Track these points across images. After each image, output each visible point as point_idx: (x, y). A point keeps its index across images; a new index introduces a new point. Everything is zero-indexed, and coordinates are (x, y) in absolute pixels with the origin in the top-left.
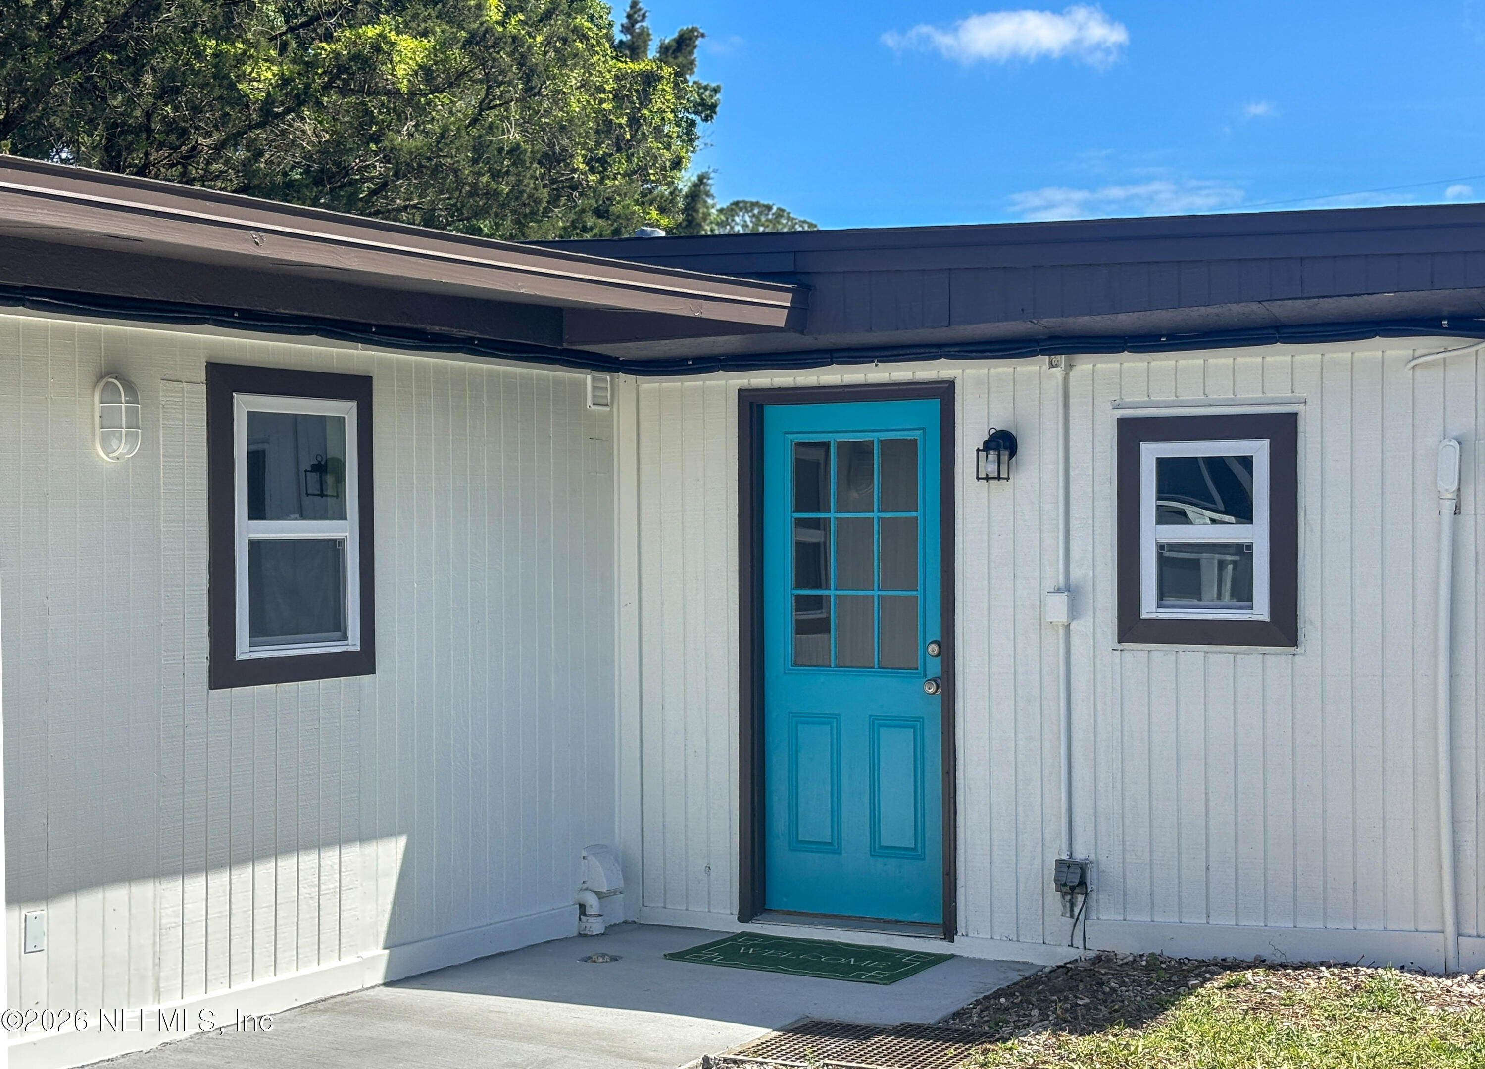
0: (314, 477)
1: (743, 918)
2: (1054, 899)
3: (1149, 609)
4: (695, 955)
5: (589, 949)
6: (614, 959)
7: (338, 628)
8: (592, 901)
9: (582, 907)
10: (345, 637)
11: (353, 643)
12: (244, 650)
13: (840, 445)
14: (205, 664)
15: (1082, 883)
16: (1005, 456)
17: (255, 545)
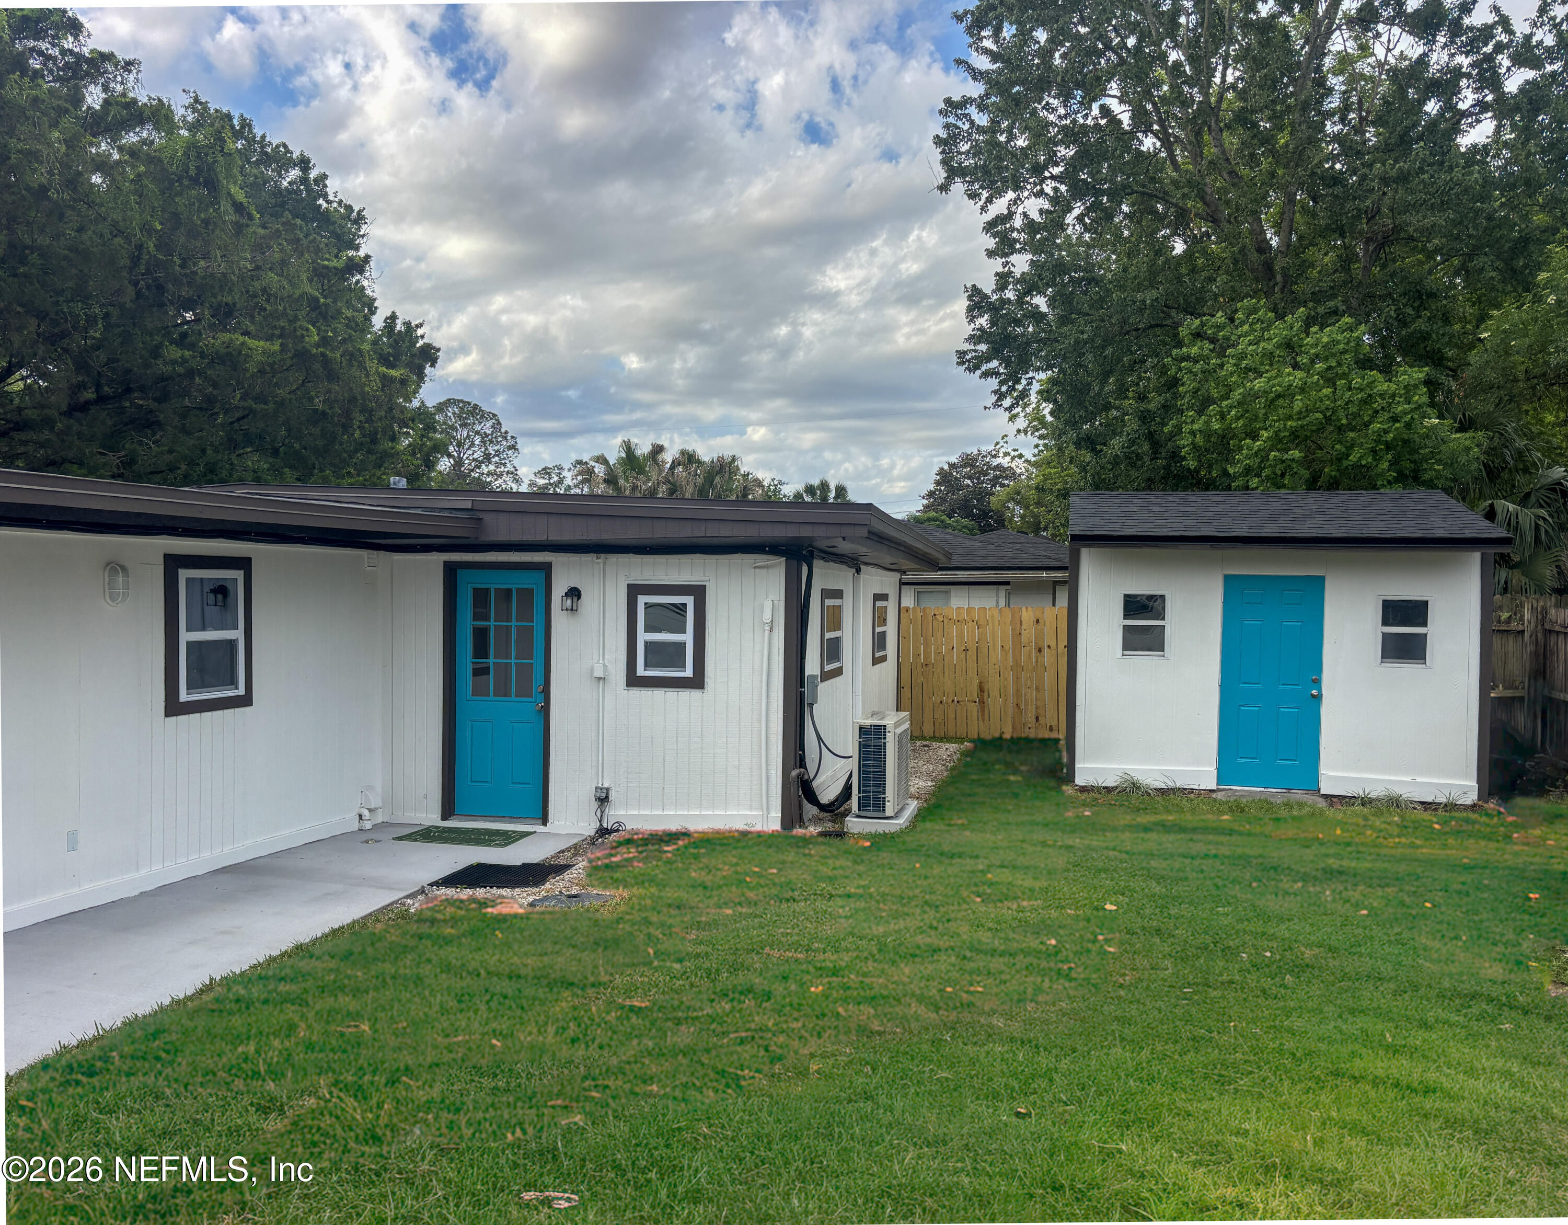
0: (212, 596)
1: (444, 817)
2: (595, 805)
3: (641, 671)
4: (409, 837)
5: (365, 837)
6: (377, 841)
7: (233, 682)
8: (366, 813)
9: (360, 816)
10: (237, 688)
11: (241, 691)
12: (184, 696)
13: (496, 590)
14: (162, 705)
15: (607, 797)
16: (575, 599)
17: (190, 645)
